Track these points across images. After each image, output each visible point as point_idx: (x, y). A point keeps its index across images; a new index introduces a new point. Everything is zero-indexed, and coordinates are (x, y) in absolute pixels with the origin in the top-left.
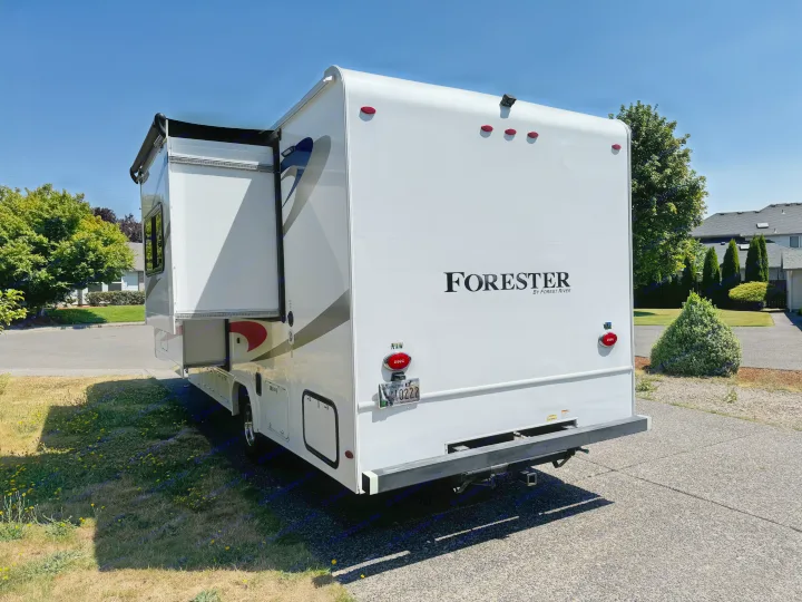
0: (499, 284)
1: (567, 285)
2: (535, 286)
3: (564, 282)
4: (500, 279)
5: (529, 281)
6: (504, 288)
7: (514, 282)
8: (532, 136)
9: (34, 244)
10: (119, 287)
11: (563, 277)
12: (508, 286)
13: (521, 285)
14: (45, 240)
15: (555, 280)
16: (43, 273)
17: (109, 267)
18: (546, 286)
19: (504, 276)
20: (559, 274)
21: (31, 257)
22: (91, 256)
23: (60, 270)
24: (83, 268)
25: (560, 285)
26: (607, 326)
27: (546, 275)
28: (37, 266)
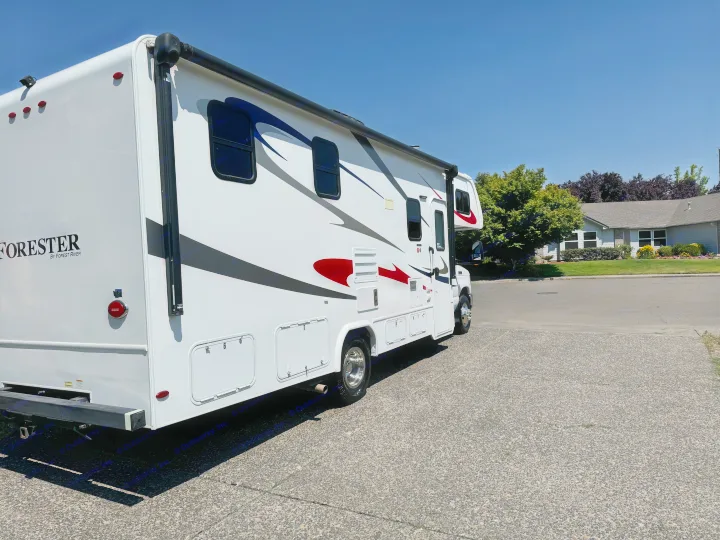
0: (26, 250)
1: (77, 248)
2: (51, 251)
3: (75, 244)
4: (27, 245)
5: (47, 246)
6: (30, 254)
7: (37, 247)
8: (42, 105)
9: (496, 215)
10: (594, 244)
11: (73, 240)
12: (33, 252)
13: (42, 251)
14: (503, 211)
15: (67, 244)
16: (501, 237)
17: (552, 229)
18: (60, 250)
19: (30, 242)
20: (70, 236)
21: (493, 225)
22: (539, 220)
23: (514, 233)
24: (533, 231)
25: (71, 249)
26: (118, 293)
27: (59, 238)
28: (496, 232)
